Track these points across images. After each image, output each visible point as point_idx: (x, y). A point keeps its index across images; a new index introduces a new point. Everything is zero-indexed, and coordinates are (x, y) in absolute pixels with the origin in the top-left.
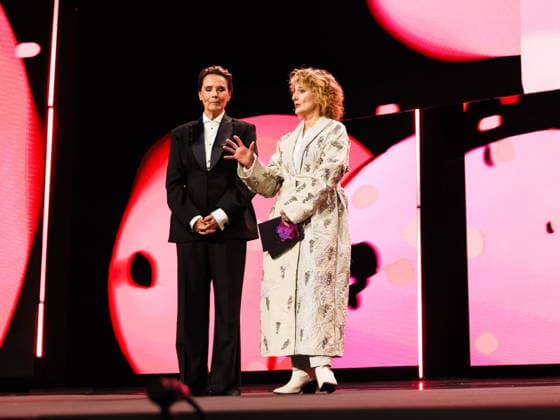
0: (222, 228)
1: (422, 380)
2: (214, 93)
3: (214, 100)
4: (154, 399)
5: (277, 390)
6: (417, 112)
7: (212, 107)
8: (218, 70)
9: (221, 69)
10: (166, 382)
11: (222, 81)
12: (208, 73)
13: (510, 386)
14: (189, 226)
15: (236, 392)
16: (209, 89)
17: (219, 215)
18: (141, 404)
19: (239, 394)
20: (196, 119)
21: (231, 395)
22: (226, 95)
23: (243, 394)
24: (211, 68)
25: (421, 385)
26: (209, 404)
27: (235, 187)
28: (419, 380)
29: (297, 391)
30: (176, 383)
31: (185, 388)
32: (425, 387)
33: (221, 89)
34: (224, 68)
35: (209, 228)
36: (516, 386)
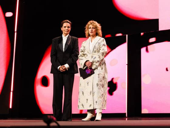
0: (67, 70)
1: (127, 117)
2: (67, 28)
3: (66, 30)
4: (45, 121)
5: (83, 120)
6: (127, 35)
7: (66, 33)
8: (67, 21)
9: (68, 21)
10: (49, 116)
11: (69, 25)
12: (65, 22)
13: (153, 120)
14: (57, 68)
15: (70, 120)
16: (65, 27)
17: (67, 66)
18: (41, 123)
19: (71, 121)
20: (60, 36)
21: (69, 121)
22: (70, 29)
23: (72, 121)
24: (66, 21)
25: (126, 119)
26: (62, 123)
27: (72, 57)
28: (126, 117)
29: (89, 120)
30: (52, 117)
31: (55, 118)
32: (128, 120)
33: (68, 27)
34: (69, 21)
35: (64, 70)
36: (155, 120)
